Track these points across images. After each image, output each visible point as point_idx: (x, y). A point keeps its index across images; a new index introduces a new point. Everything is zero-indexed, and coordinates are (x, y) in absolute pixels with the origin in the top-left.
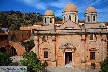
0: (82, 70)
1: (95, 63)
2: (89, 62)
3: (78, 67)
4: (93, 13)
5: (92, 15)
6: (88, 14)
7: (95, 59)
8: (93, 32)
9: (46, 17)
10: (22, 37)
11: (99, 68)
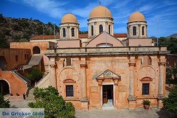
0: (130, 112)
1: (150, 100)
2: (140, 99)
3: (124, 109)
4: (141, 22)
5: (139, 25)
6: (135, 23)
7: (148, 94)
8: (147, 52)
9: (65, 25)
10: (17, 60)
11: (155, 107)
